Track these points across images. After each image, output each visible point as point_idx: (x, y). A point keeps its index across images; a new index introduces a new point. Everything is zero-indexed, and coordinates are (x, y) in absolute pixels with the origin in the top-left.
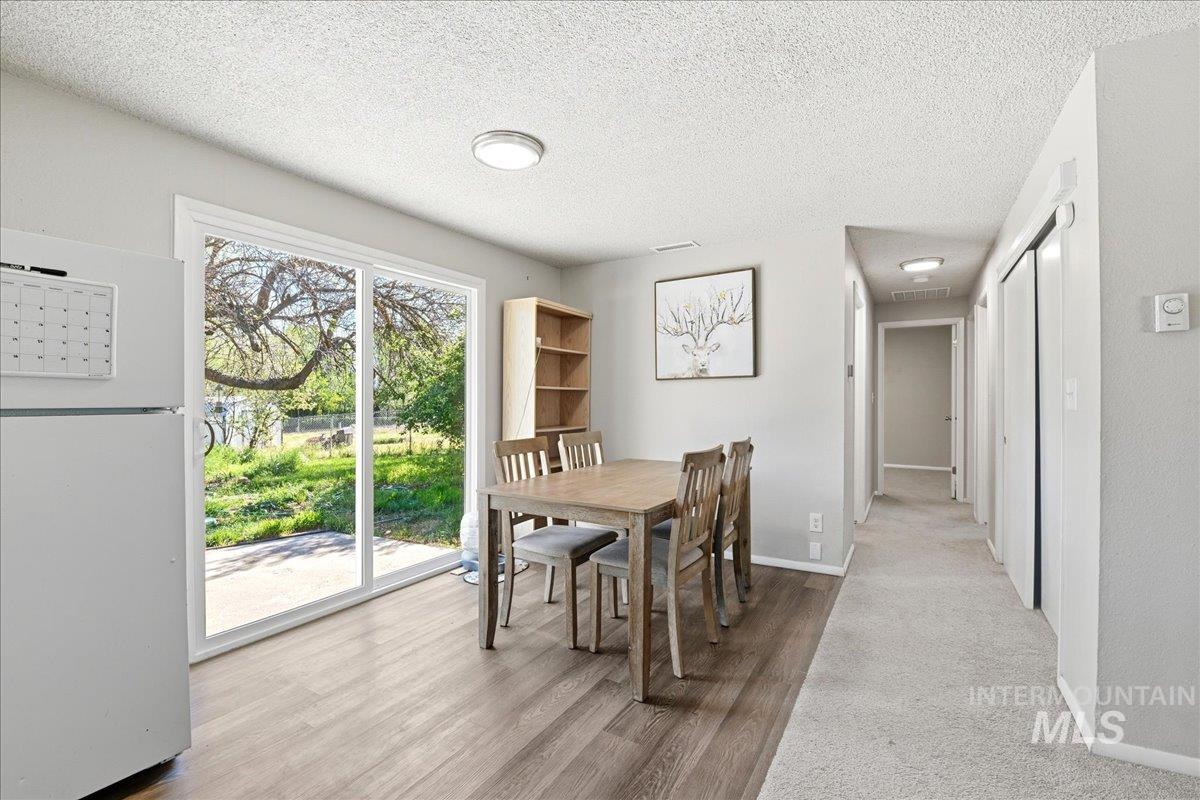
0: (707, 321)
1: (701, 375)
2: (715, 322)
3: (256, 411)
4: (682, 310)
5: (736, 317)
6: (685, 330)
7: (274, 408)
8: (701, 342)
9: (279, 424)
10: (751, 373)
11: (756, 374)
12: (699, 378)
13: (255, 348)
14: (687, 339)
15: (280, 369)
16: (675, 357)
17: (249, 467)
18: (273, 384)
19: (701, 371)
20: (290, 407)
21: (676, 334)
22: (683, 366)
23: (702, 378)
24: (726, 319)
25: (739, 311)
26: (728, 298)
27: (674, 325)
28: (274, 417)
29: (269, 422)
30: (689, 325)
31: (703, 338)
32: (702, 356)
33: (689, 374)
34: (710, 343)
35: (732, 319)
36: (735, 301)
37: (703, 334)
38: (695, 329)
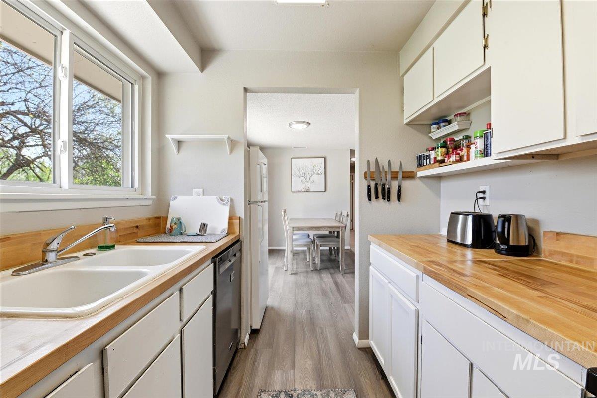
0: (310, 173)
1: (308, 191)
8: (308, 180)
10: (324, 190)
12: (307, 191)
14: (302, 178)
16: (298, 185)
19: (308, 189)
21: (299, 177)
25: (320, 171)
27: (298, 173)
30: (304, 174)
32: (308, 185)
36: (319, 167)
37: (309, 177)
38: (305, 176)
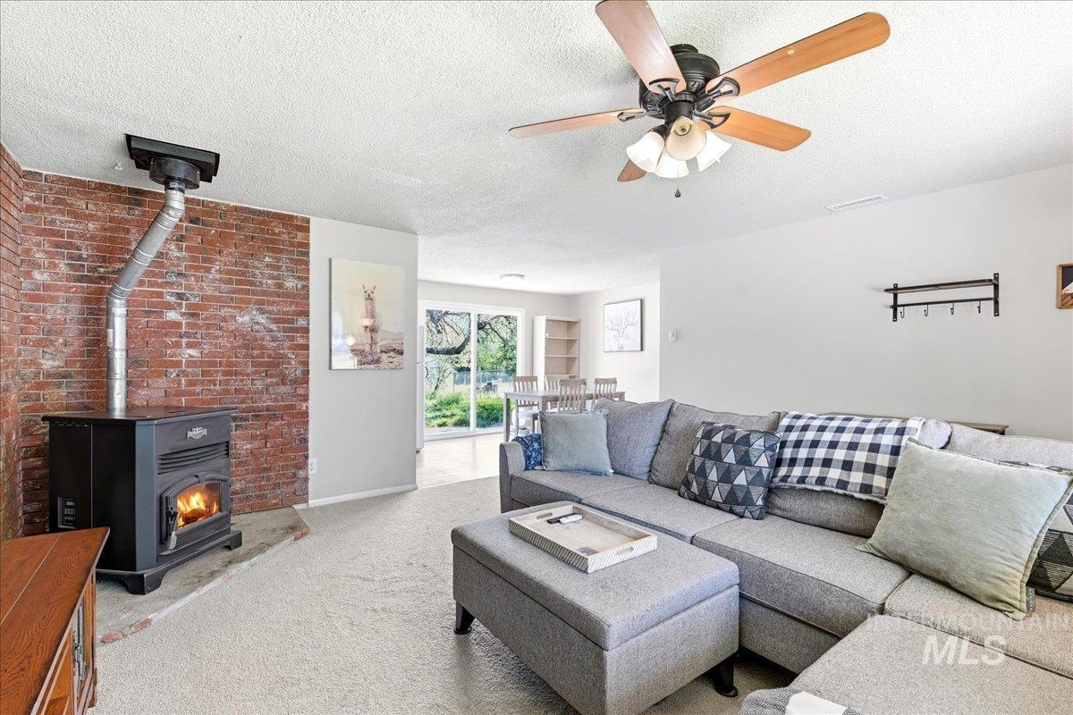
0: (623, 324)
2: (626, 324)
3: (439, 368)
4: (614, 318)
6: (615, 328)
7: (449, 366)
8: (621, 334)
9: (452, 376)
10: (639, 350)
11: (642, 350)
12: (620, 351)
13: (439, 332)
14: (615, 333)
15: (450, 342)
16: (611, 341)
17: (434, 402)
18: (448, 352)
19: (621, 348)
20: (458, 365)
21: (612, 330)
22: (614, 345)
23: (622, 351)
24: (630, 323)
25: (636, 320)
26: (631, 313)
27: (611, 326)
28: (448, 371)
29: (446, 375)
31: (622, 332)
32: (621, 341)
33: (617, 349)
34: (624, 335)
35: (633, 323)
36: (634, 315)
37: (622, 330)
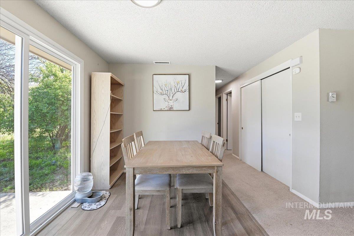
0: (173, 91)
1: (171, 109)
2: (176, 91)
4: (164, 86)
5: (183, 90)
6: (164, 94)
8: (171, 98)
12: (170, 110)
14: (165, 96)
16: (161, 102)
19: (171, 108)
21: (162, 94)
22: (164, 105)
23: (171, 110)
24: (180, 90)
25: (184, 88)
26: (180, 83)
27: (161, 91)
30: (166, 91)
31: (171, 96)
32: (171, 103)
33: (166, 109)
34: (174, 98)
35: (182, 91)
36: (183, 85)
37: (172, 95)
38: (168, 93)
